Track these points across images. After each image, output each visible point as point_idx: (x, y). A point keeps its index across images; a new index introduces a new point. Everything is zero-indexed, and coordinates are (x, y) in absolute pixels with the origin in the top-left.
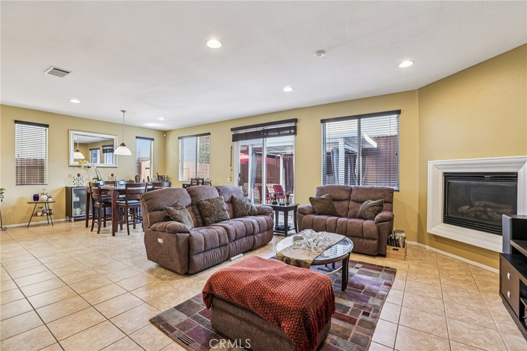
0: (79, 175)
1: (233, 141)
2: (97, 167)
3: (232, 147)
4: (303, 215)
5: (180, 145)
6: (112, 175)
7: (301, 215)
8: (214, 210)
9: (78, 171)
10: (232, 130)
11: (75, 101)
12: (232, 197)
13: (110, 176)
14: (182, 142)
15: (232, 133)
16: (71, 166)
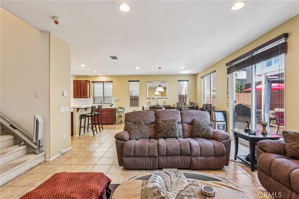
1: (228, 73)
2: (157, 98)
3: (228, 79)
4: (262, 152)
5: (202, 82)
6: (165, 102)
7: (260, 150)
8: (164, 128)
9: (149, 100)
10: (227, 65)
11: (138, 68)
12: (194, 120)
13: (164, 103)
14: (204, 80)
15: (227, 67)
16: (147, 98)
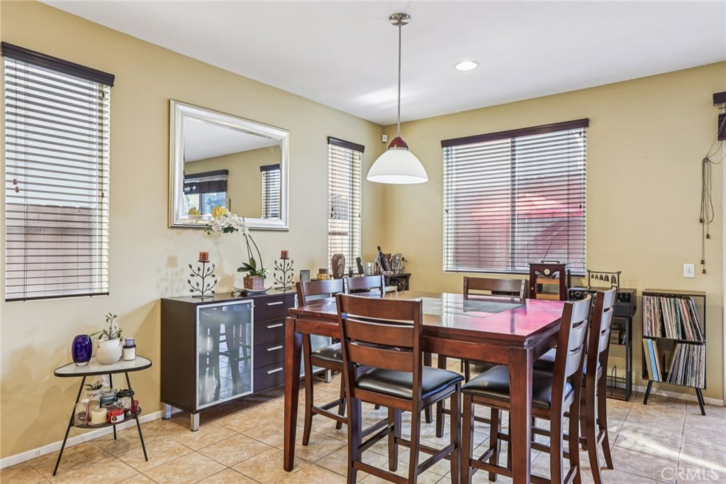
0: (204, 258)
3: (706, 159)
6: (285, 255)
13: (279, 261)
